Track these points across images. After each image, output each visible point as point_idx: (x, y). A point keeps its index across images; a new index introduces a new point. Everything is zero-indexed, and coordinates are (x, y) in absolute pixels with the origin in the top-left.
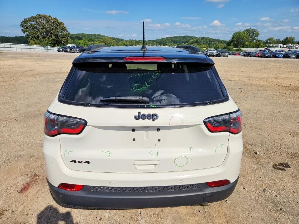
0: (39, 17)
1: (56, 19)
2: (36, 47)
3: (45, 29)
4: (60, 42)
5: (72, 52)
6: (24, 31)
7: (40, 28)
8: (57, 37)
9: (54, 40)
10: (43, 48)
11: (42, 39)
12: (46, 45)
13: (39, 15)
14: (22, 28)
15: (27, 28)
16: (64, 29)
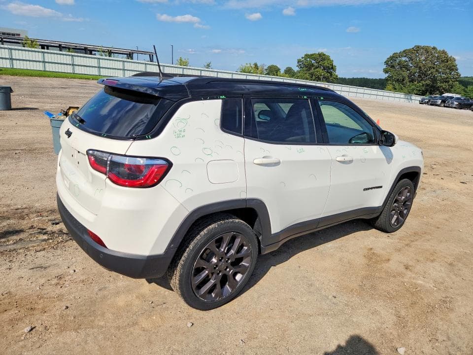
0: (417, 49)
1: (444, 52)
2: (392, 94)
3: (420, 68)
4: (438, 89)
5: (444, 106)
6: (386, 71)
7: (411, 67)
8: (434, 80)
9: (427, 85)
10: (403, 96)
11: (408, 84)
12: (410, 93)
13: (418, 47)
14: (385, 67)
15: (393, 67)
16: (453, 68)
